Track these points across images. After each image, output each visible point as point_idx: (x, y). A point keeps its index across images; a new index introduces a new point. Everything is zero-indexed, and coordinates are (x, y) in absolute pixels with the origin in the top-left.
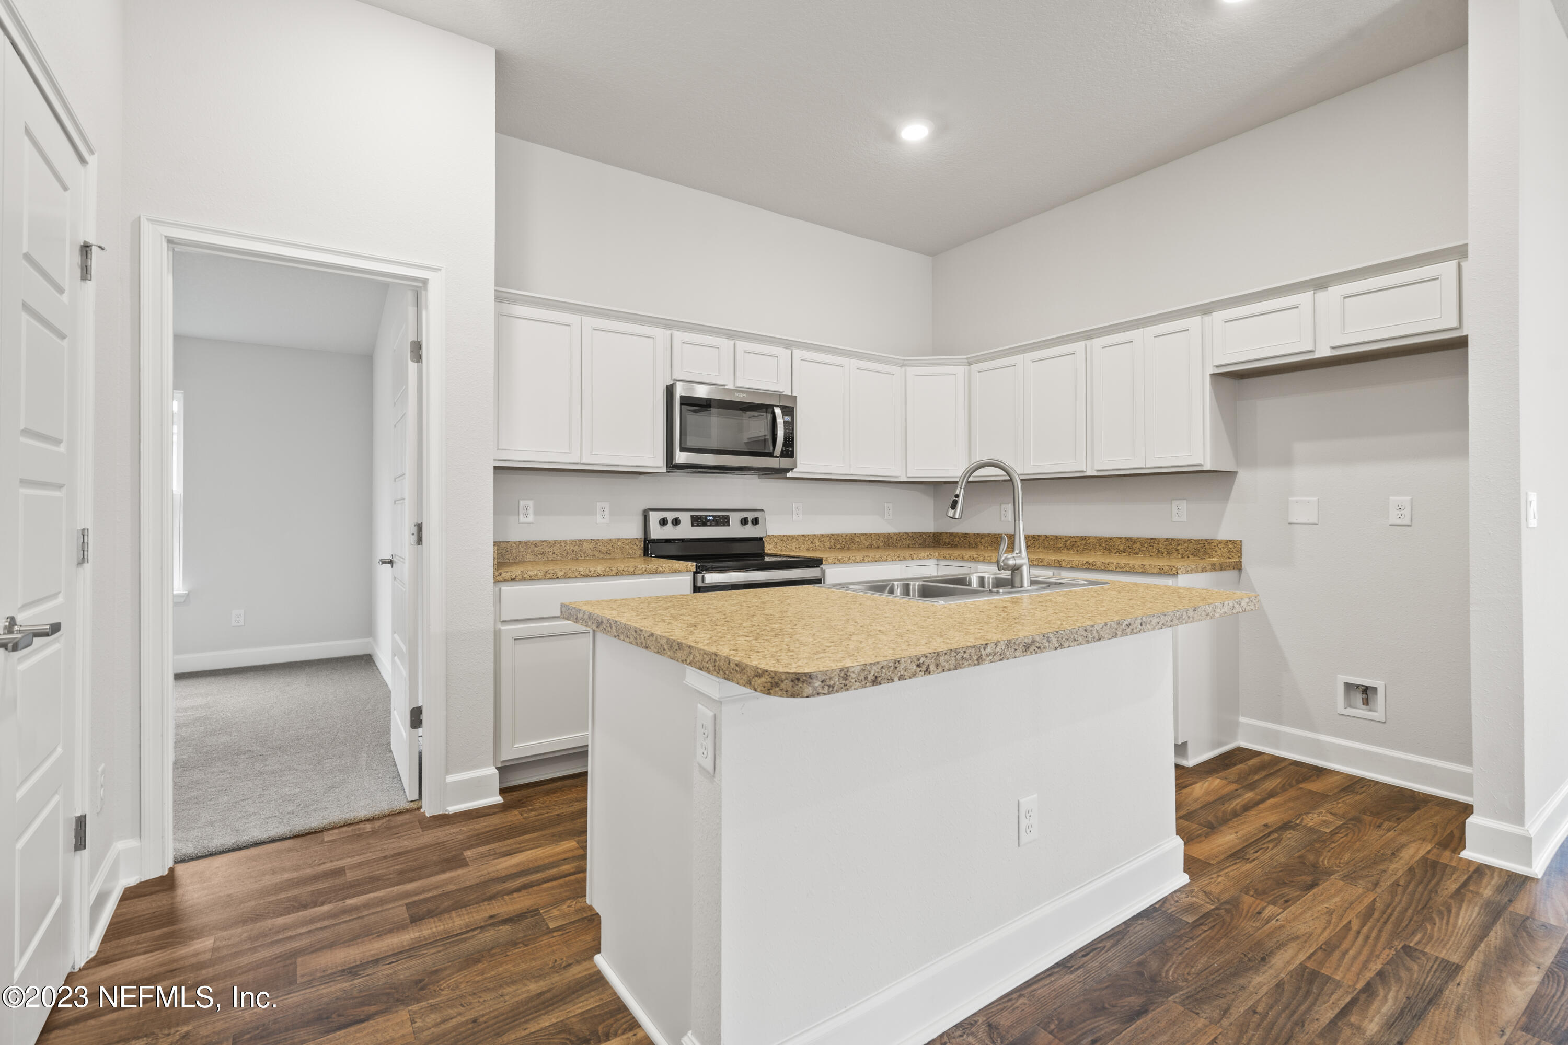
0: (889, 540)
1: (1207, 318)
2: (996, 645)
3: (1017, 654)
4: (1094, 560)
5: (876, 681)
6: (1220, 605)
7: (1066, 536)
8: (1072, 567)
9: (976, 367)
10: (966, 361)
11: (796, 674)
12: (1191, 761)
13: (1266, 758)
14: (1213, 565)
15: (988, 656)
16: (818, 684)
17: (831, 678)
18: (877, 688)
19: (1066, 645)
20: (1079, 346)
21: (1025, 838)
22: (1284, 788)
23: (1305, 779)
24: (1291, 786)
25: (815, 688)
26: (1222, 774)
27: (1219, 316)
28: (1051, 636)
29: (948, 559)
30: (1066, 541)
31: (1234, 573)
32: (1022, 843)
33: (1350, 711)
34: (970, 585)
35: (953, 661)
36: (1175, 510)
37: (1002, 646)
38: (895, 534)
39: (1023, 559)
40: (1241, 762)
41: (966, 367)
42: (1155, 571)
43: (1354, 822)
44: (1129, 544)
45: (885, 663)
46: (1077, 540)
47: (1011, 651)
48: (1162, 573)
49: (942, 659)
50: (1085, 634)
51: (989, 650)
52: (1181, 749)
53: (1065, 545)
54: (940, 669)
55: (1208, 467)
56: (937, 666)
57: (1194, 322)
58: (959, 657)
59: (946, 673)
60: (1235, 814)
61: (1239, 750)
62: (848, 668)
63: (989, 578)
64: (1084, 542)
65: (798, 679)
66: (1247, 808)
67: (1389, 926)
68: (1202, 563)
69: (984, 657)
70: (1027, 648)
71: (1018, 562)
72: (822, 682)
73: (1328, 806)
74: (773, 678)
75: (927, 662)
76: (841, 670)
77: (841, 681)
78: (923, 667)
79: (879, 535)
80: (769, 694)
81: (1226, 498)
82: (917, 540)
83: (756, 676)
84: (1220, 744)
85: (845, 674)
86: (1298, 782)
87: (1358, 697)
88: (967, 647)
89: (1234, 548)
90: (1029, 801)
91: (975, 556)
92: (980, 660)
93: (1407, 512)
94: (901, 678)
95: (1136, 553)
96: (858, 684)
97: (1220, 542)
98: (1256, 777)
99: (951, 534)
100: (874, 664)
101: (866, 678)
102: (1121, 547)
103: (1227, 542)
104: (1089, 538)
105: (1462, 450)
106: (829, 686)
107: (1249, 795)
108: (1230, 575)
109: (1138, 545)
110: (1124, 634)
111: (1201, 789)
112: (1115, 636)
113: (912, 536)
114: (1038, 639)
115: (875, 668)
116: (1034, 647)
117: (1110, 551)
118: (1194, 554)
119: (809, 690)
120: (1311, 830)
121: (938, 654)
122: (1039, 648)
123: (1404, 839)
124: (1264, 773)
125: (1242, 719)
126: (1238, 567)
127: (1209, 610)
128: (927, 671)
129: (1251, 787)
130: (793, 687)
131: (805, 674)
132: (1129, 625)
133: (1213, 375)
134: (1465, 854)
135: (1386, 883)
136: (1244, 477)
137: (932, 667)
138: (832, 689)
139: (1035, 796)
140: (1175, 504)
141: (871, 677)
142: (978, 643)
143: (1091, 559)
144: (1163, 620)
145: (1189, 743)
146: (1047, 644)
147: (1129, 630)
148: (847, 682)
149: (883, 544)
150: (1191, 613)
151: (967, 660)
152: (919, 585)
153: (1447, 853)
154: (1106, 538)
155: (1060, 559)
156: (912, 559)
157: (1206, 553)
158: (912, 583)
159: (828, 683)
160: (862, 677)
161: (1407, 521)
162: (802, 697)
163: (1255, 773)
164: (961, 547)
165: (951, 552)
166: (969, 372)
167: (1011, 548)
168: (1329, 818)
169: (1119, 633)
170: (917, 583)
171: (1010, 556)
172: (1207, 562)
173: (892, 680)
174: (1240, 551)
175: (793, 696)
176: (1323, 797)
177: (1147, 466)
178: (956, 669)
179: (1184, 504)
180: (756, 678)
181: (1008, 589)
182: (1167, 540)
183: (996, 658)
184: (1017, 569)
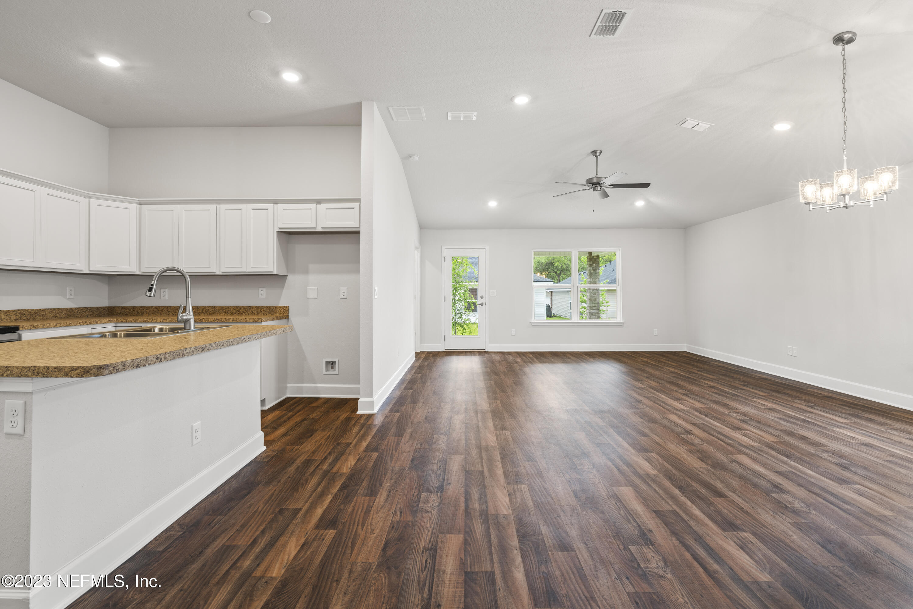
0: (71, 312)
1: (276, 206)
2: (190, 349)
3: (199, 352)
4: (220, 318)
5: (138, 366)
6: (279, 330)
7: (203, 307)
8: (208, 322)
9: (144, 207)
10: (138, 202)
11: (99, 365)
12: (267, 407)
13: (298, 399)
14: (277, 317)
15: (187, 353)
16: (111, 369)
17: (117, 366)
18: (139, 369)
19: (219, 348)
20: (213, 207)
21: (195, 442)
22: (303, 408)
23: (312, 403)
24: (306, 407)
25: (110, 371)
26: (280, 409)
27: (281, 206)
28: (213, 344)
29: (125, 322)
30: (203, 309)
31: (286, 320)
32: (193, 444)
33: (328, 373)
34: (154, 331)
35: (172, 356)
36: (260, 292)
37: (193, 349)
38: (76, 309)
39: (191, 316)
40: (288, 403)
41: (138, 206)
42: (251, 321)
43: (327, 412)
44: (238, 309)
45: (142, 358)
46: (210, 308)
47: (197, 351)
48: (255, 321)
49: (167, 355)
50: (227, 343)
51: (187, 351)
52: (263, 402)
53: (202, 312)
54: (166, 360)
55: (275, 273)
56: (165, 358)
57: (270, 206)
58: (174, 354)
59: (169, 361)
60: (285, 421)
61: (287, 398)
62: (125, 361)
63: (166, 328)
64: (213, 309)
65: (101, 368)
66: (289, 418)
67: (334, 439)
68: (272, 317)
69: (185, 354)
70: (203, 349)
71: (189, 317)
72: (113, 368)
73: (318, 410)
74: (85, 369)
75: (161, 357)
76: (122, 362)
77: (122, 367)
78: (159, 359)
79: (62, 310)
80: (83, 377)
81: (283, 287)
82: (95, 312)
83: (73, 370)
84: (279, 398)
85: (124, 364)
86: (309, 404)
87: (330, 366)
88: (178, 350)
89: (286, 309)
90: (197, 424)
91: (145, 319)
92: (183, 355)
93: (345, 293)
94: (149, 364)
95: (242, 314)
96: (130, 368)
97: (280, 307)
98: (293, 407)
99: (123, 308)
100: (137, 359)
101: (133, 365)
102: (234, 311)
103: (283, 307)
104: (217, 307)
105: (358, 271)
106: (117, 370)
107: (291, 413)
108: (284, 321)
109: (242, 310)
110: (242, 342)
111: (270, 417)
112: (238, 343)
113: (91, 310)
114: (207, 345)
115: (137, 360)
116: (206, 349)
117: (228, 313)
118: (269, 313)
119: (107, 372)
120: (312, 419)
121: (165, 353)
122: (208, 349)
123: (341, 413)
124: (296, 405)
125: (289, 385)
126: (287, 317)
127: (275, 332)
128: (161, 361)
129: (291, 411)
130: (98, 371)
131: (105, 365)
132: (244, 339)
133: (278, 232)
134: (358, 413)
135: (334, 427)
136: (290, 278)
137: (163, 359)
138: (118, 371)
139: (200, 422)
140: (260, 290)
141: (135, 365)
142: (182, 348)
143: (219, 318)
144: (257, 336)
145: (266, 400)
146: (211, 348)
147: (244, 341)
148: (125, 367)
149: (66, 315)
150: (268, 333)
151: (178, 356)
152: (124, 334)
153: (353, 414)
154: (226, 307)
155: (201, 318)
156: (97, 323)
157: (274, 312)
158: (119, 333)
159: (116, 368)
160: (132, 365)
161: (345, 297)
162: (103, 375)
163: (293, 405)
164: (131, 315)
165: (127, 318)
166: (140, 210)
167: (184, 311)
168: (319, 413)
169: (240, 342)
170: (123, 333)
171: (184, 314)
172: (275, 316)
173: (145, 365)
174: (288, 311)
175: (98, 375)
176: (318, 407)
177: (248, 271)
178: (173, 359)
179: (264, 290)
180: (72, 372)
181: (183, 331)
182: (256, 307)
183: (190, 354)
184: (188, 321)
